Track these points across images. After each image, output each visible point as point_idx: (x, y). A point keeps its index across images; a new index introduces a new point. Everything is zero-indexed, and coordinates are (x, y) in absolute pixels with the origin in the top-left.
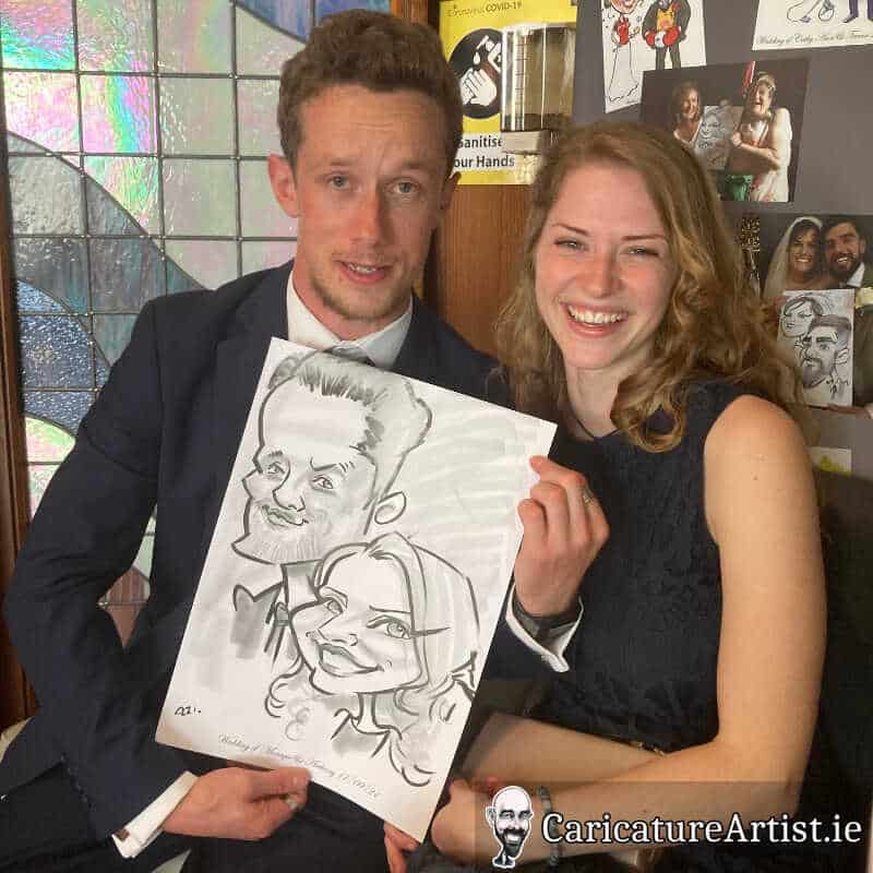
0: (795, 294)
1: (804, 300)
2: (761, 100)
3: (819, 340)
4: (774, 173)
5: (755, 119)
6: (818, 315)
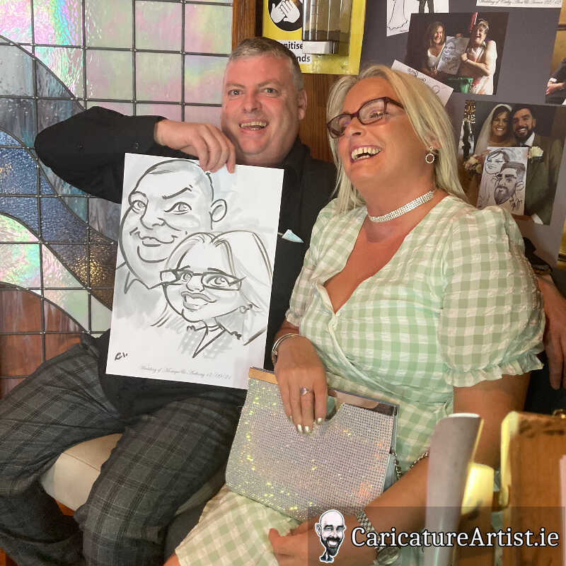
1: (500, 152)
2: (480, 34)
5: (476, 46)
6: (508, 162)
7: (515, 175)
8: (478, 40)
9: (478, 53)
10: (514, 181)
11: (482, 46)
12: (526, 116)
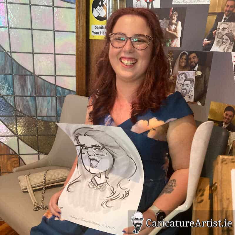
0: (181, 72)
1: (183, 74)
2: (174, 18)
3: (186, 84)
5: (172, 24)
6: (186, 78)
7: (190, 84)
8: (173, 21)
9: (173, 27)
10: (189, 87)
11: (175, 24)
12: (194, 57)
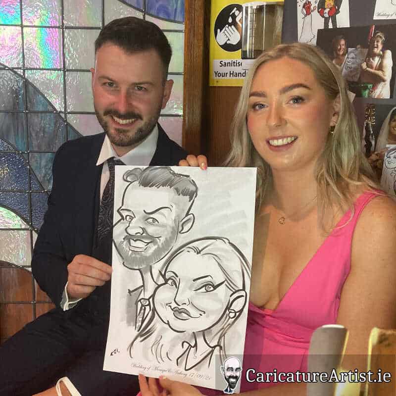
0: (392, 146)
2: (377, 45)
4: (383, 83)
5: (374, 55)
8: (376, 50)
9: (376, 61)
11: (379, 55)
